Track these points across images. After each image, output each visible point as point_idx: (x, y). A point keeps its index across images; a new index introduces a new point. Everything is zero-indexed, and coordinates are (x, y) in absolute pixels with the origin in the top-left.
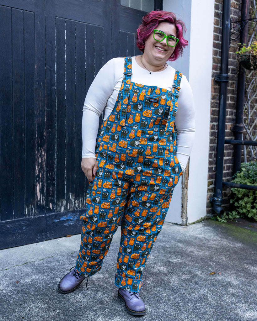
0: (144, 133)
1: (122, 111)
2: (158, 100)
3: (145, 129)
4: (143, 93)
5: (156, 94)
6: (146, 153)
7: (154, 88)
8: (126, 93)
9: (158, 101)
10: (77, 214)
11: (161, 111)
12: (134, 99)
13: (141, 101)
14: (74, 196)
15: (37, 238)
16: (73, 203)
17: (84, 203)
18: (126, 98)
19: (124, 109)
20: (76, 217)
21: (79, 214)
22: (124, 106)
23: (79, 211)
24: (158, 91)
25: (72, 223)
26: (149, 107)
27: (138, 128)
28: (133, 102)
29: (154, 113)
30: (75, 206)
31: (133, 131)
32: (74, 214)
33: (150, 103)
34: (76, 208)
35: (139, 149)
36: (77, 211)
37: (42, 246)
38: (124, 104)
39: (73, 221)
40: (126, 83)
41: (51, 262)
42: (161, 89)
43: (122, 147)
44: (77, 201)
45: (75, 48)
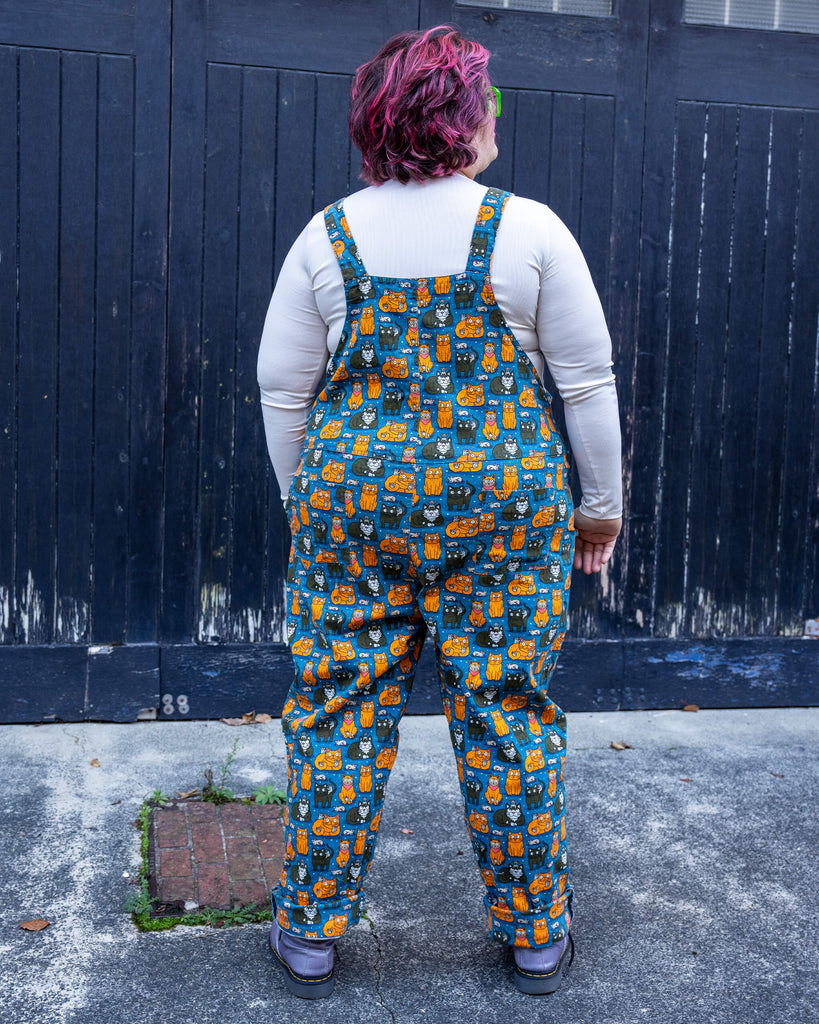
10: (719, 652)
14: (711, 599)
15: (596, 700)
16: (709, 617)
17: (743, 621)
20: (715, 659)
21: (726, 652)
23: (727, 642)
25: (704, 674)
30: (713, 626)
32: (711, 649)
34: (718, 633)
36: (721, 643)
37: (601, 722)
39: (707, 668)
44: (720, 612)
45: (735, 180)
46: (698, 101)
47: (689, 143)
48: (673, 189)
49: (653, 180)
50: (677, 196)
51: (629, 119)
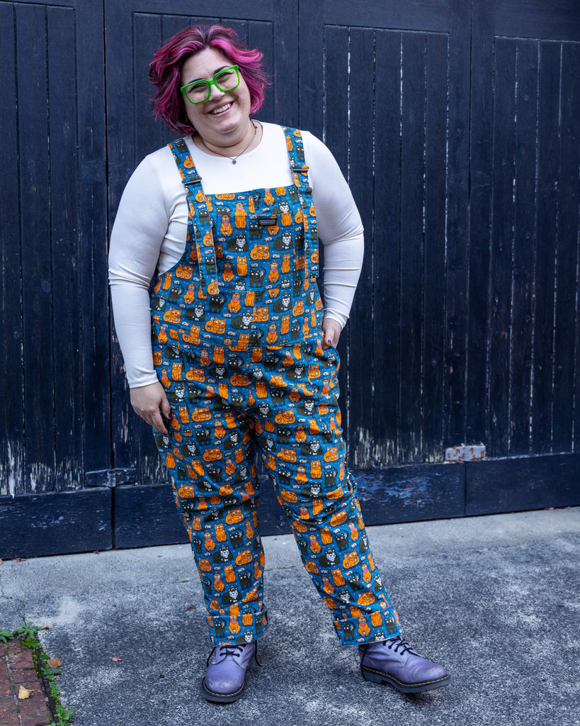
0: (259, 297)
1: (207, 264)
2: (276, 219)
3: (261, 287)
4: (240, 211)
5: (268, 206)
6: (267, 339)
7: (259, 194)
8: (205, 223)
9: (276, 221)
10: (378, 479)
11: (287, 240)
12: (226, 229)
13: (241, 229)
14: (370, 436)
15: (279, 525)
16: (369, 450)
17: (396, 452)
18: (207, 233)
19: (210, 259)
20: (375, 485)
21: (383, 478)
22: (207, 252)
23: (384, 470)
24: (269, 199)
25: (366, 497)
26: (261, 238)
27: (245, 287)
28: (224, 237)
29: (274, 249)
30: (372, 458)
31: (236, 297)
32: (371, 477)
33: (262, 229)
34: (377, 464)
35: (253, 333)
36: (379, 471)
37: (284, 543)
38: (205, 246)
39: (368, 493)
40: (196, 201)
41: (283, 577)
42: (273, 191)
43: (214, 334)
44: (377, 446)
45: (374, 90)
46: (341, 25)
47: (335, 60)
48: (325, 99)
49: (307, 92)
50: (328, 105)
51: (285, 41)
